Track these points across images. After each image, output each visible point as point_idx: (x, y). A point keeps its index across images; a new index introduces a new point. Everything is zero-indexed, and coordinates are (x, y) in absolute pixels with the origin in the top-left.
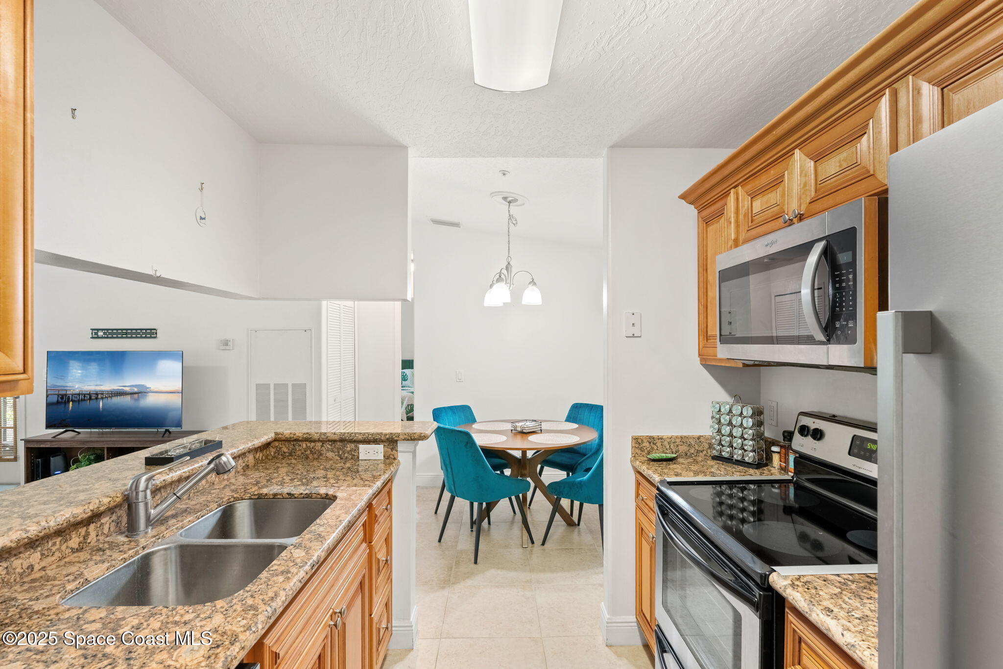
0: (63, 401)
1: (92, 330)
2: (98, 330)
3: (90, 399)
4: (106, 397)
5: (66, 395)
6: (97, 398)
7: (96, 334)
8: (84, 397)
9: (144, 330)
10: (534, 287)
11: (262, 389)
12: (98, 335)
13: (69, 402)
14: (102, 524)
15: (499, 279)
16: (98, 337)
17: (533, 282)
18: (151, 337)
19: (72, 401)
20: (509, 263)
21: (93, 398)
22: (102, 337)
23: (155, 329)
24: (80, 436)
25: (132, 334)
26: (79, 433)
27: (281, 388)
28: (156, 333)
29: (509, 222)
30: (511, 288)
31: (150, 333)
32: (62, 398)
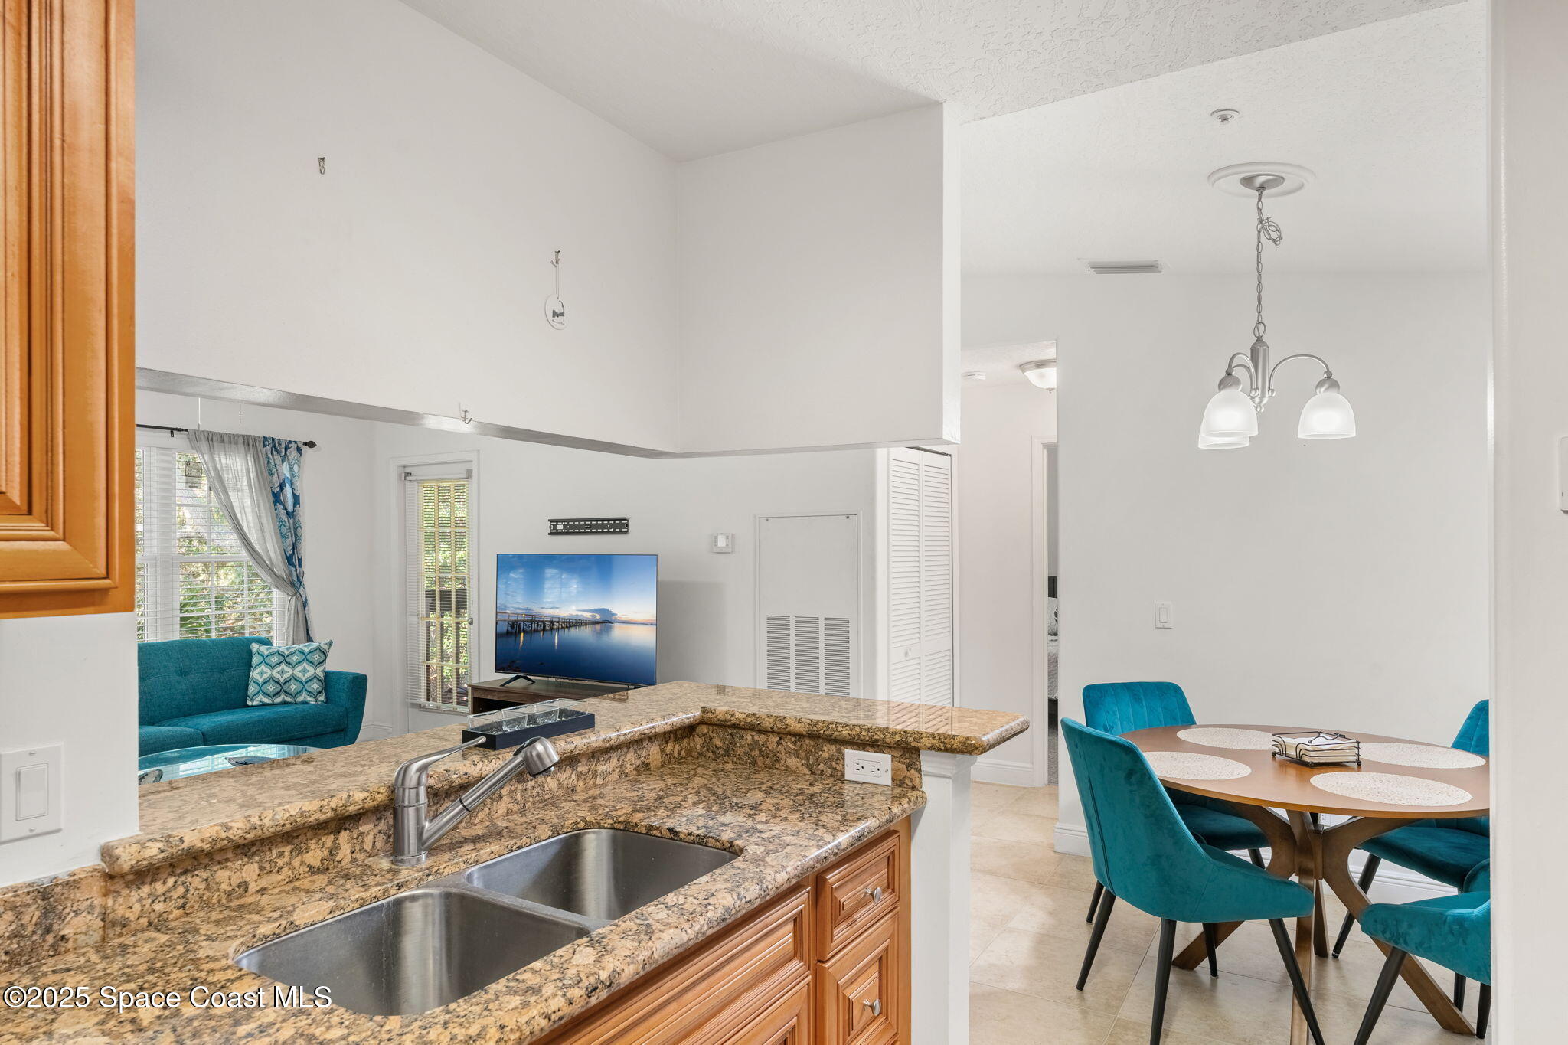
0: (514, 631)
1: (551, 521)
2: (557, 521)
3: (544, 629)
4: (562, 627)
5: (517, 622)
6: (552, 629)
7: (555, 527)
8: (538, 625)
9: (611, 520)
10: (1333, 394)
11: (777, 625)
12: (557, 530)
13: (520, 633)
14: (361, 834)
15: (1228, 380)
16: (557, 533)
17: (1329, 381)
18: (621, 532)
19: (524, 631)
20: (1259, 340)
21: (547, 628)
22: (562, 533)
23: (625, 519)
24: (534, 687)
25: (597, 526)
26: (533, 682)
27: (807, 624)
28: (627, 526)
29: (1259, 236)
30: (1265, 400)
31: (617, 526)
32: (512, 627)
